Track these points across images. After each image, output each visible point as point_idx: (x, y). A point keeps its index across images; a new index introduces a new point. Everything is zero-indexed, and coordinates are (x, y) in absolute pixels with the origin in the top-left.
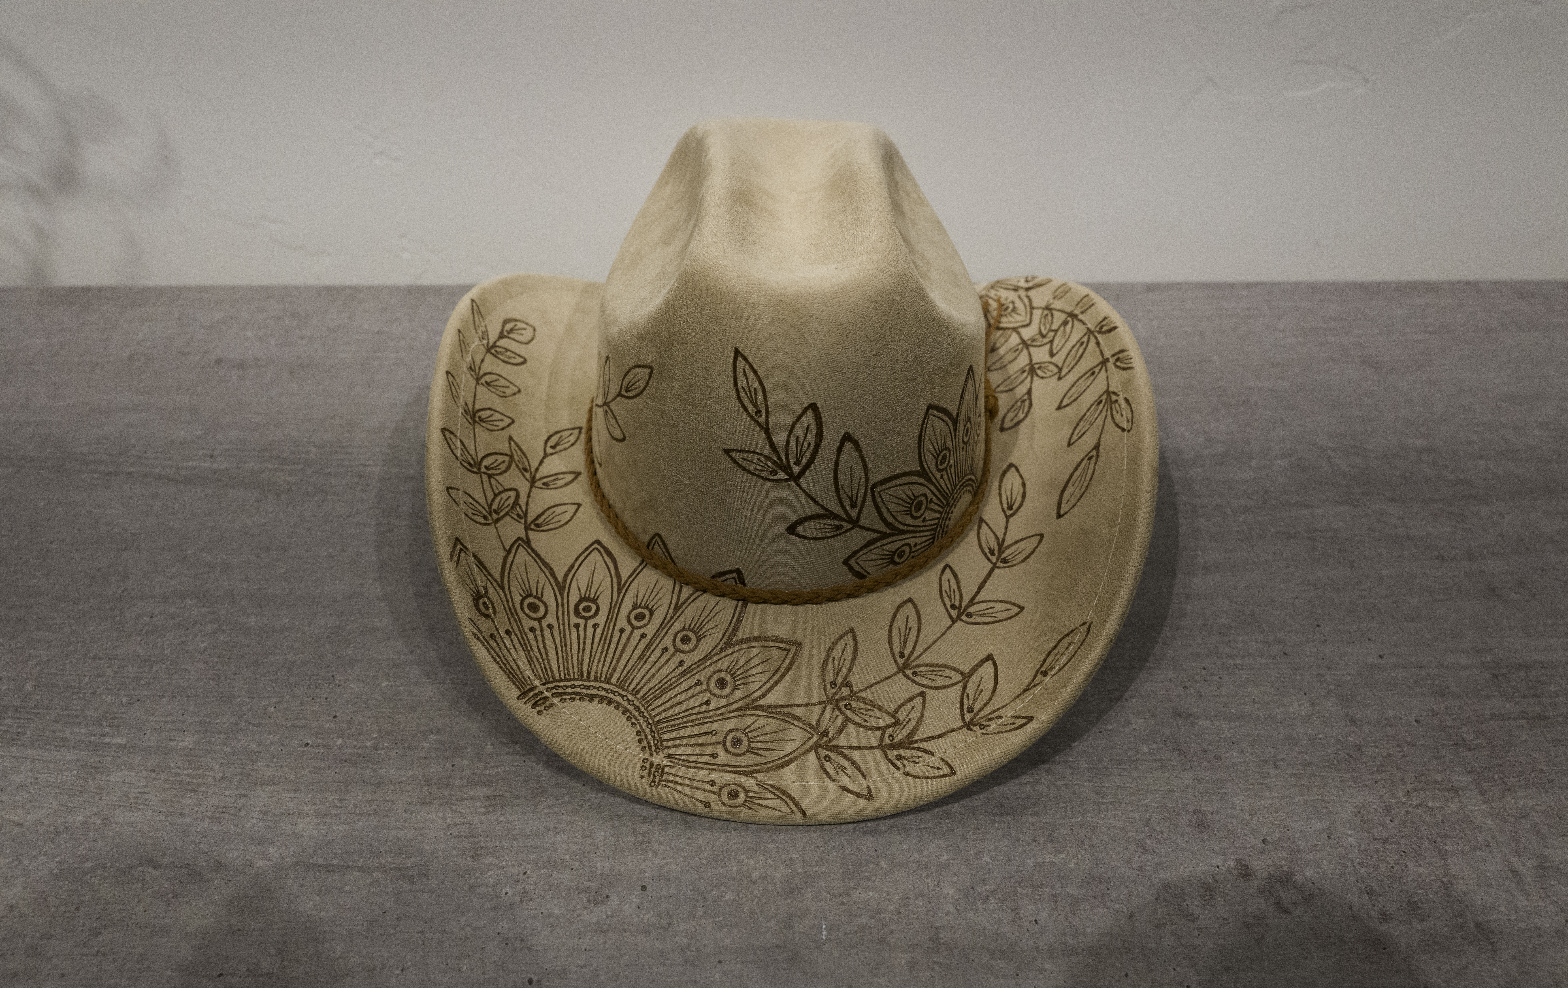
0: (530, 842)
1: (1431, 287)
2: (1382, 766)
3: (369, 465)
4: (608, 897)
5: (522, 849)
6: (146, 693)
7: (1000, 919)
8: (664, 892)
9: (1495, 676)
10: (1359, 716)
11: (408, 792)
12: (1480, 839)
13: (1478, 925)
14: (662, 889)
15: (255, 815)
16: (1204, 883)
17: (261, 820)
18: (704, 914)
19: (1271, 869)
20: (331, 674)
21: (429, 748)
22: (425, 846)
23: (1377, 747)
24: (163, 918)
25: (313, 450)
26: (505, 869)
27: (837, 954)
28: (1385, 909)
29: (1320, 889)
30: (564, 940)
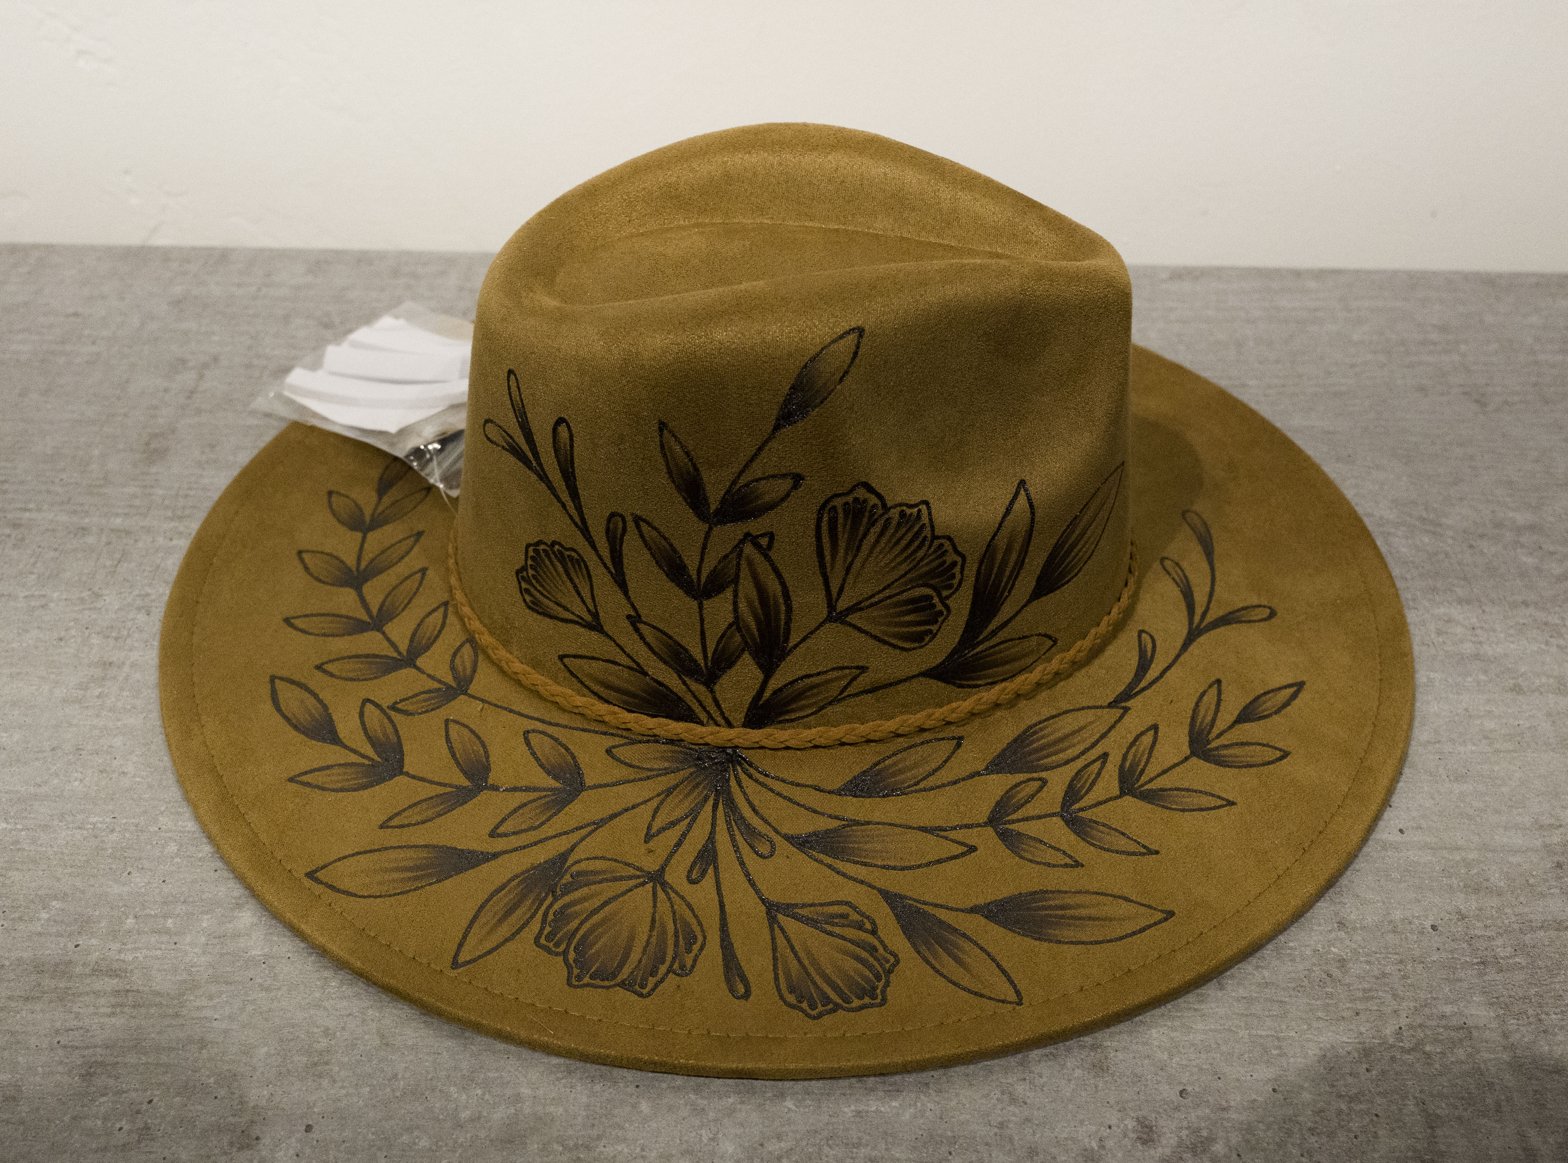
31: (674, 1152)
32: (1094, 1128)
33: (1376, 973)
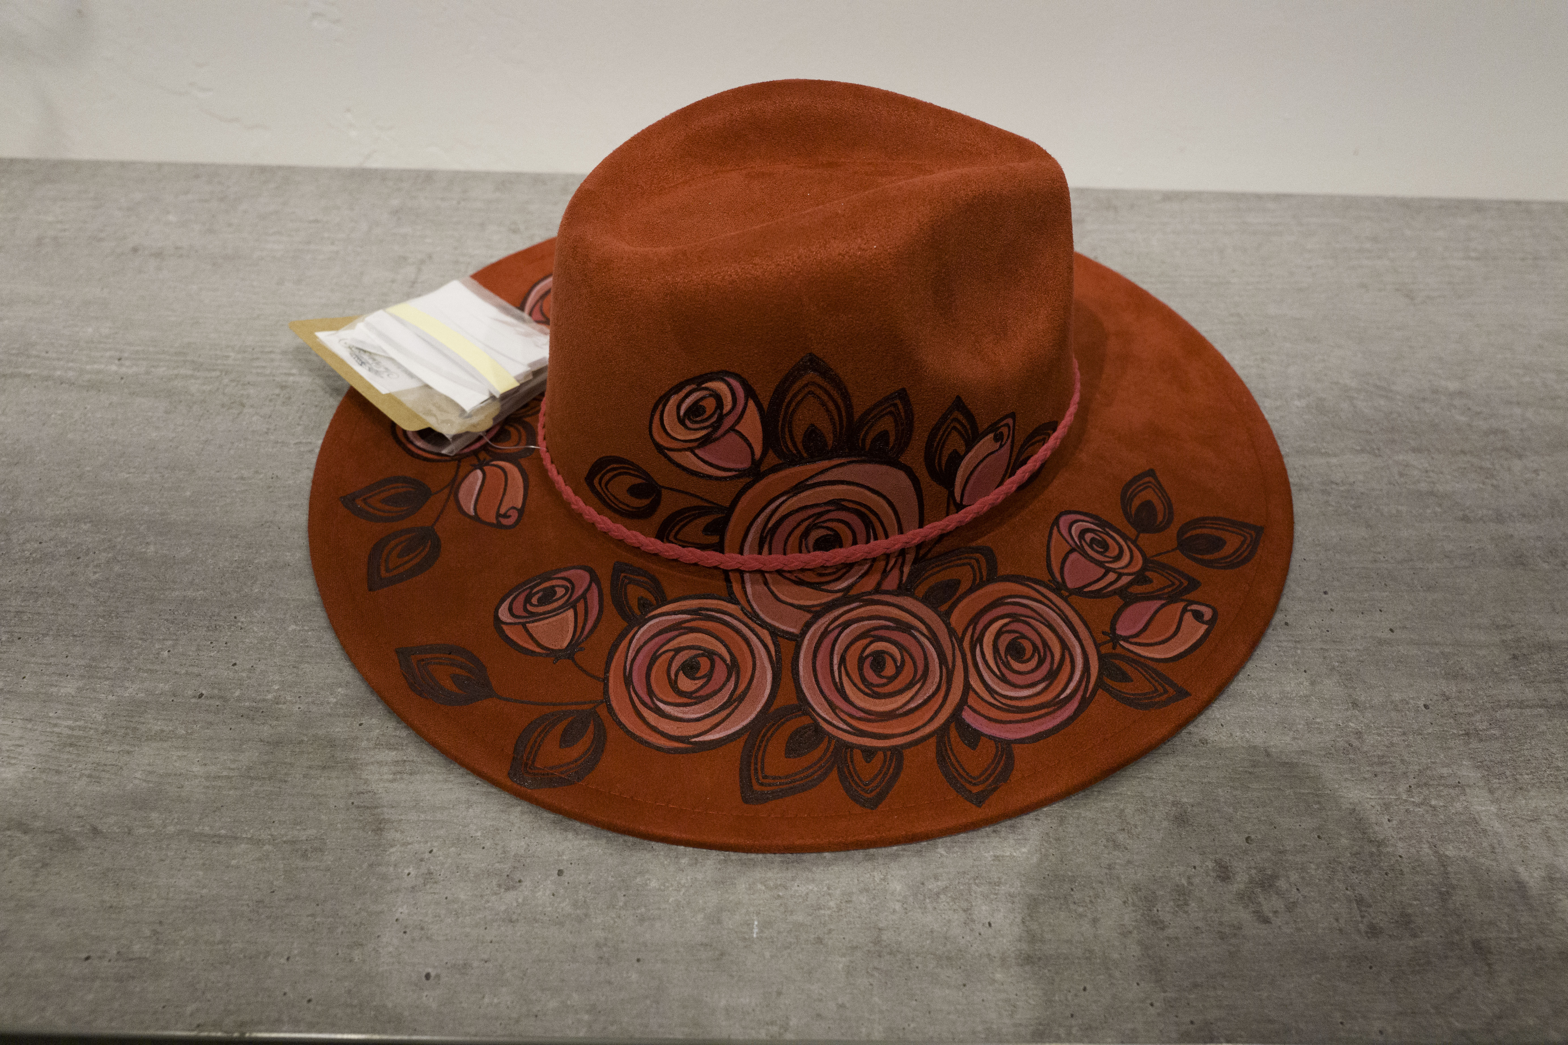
0: (439, 816)
1: (1478, 206)
2: (1383, 756)
3: (293, 375)
4: (520, 881)
5: (430, 824)
6: (28, 630)
7: (949, 921)
8: (582, 878)
9: (1515, 657)
10: (1363, 698)
11: (309, 753)
12: (1485, 844)
13: (1476, 944)
14: (580, 875)
15: (138, 775)
16: (1178, 886)
17: (145, 781)
18: (625, 904)
19: (1253, 871)
20: (233, 615)
21: (336, 703)
22: (323, 817)
23: (1379, 735)
24: (31, 891)
25: (232, 354)
26: (409, 846)
27: (767, 955)
28: (1374, 922)
29: (1305, 897)
30: (468, 930)
31: (854, 890)
32: (1182, 869)
33: (1386, 743)
